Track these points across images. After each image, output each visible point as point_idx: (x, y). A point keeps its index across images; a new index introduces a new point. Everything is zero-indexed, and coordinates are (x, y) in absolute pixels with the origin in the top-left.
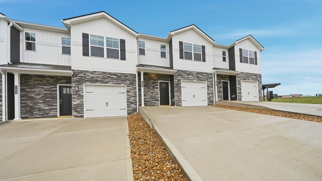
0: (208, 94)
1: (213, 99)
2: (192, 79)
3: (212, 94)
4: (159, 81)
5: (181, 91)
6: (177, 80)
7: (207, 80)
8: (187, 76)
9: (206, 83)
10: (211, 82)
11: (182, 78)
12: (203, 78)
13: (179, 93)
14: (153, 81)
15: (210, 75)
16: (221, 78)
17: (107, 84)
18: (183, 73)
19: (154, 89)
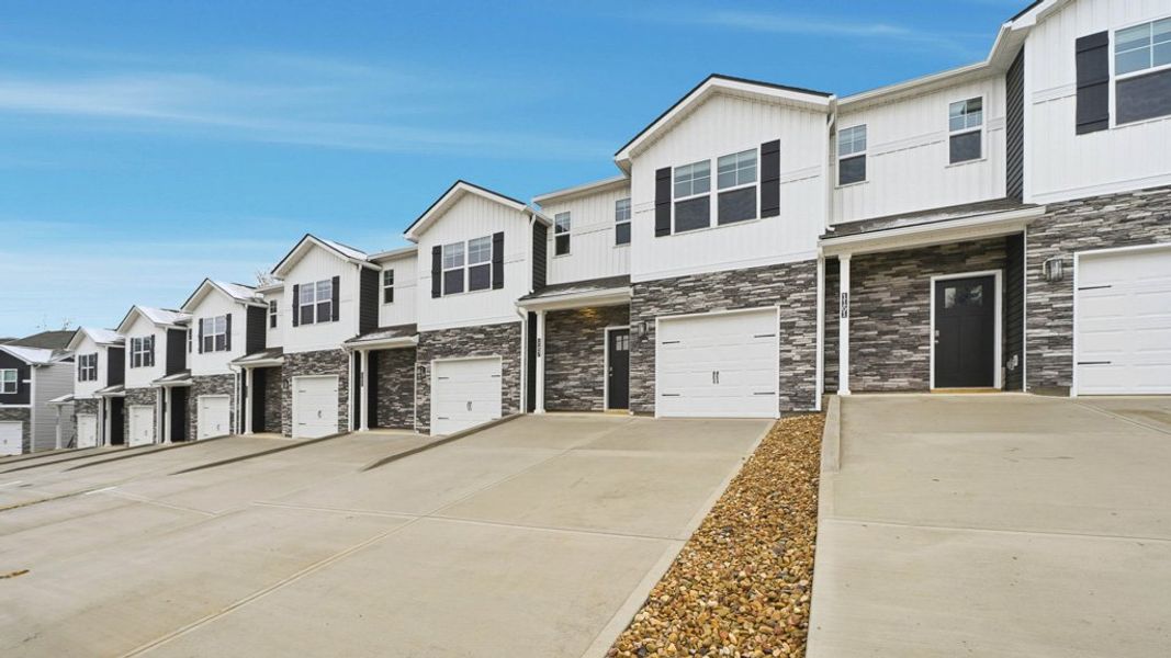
0: (785, 362)
1: (812, 387)
2: (702, 305)
3: (809, 361)
4: (607, 329)
5: (654, 360)
6: (643, 318)
7: (783, 298)
8: (682, 300)
9: (779, 311)
10: (804, 303)
11: (663, 307)
12: (759, 295)
13: (644, 368)
14: (589, 331)
15: (799, 271)
16: (926, 264)
17: (467, 358)
18: (664, 290)
19: (592, 357)
